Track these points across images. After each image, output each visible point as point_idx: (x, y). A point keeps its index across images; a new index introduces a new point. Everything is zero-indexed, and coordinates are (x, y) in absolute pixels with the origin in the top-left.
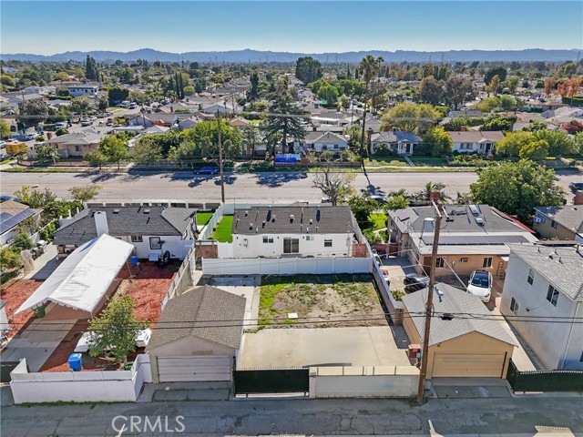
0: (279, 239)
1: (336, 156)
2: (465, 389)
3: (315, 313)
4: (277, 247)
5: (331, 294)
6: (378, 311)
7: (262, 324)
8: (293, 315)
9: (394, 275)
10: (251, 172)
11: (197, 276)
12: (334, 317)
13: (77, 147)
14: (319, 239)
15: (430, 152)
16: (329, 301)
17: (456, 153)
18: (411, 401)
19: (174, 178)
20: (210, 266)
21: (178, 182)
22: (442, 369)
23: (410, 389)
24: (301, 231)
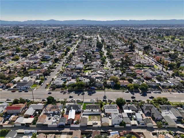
0: (91, 110)
1: (101, 87)
2: (105, 127)
3: (94, 119)
4: (90, 110)
5: (96, 117)
6: (100, 119)
7: (89, 120)
8: (92, 120)
9: (103, 114)
10: (87, 91)
11: (82, 114)
12: (96, 120)
13: (58, 85)
14: (95, 110)
15: (116, 87)
16: (96, 118)
17: (121, 87)
18: (100, 128)
19: (75, 93)
20: (84, 113)
21: (76, 94)
22: (104, 125)
23: (100, 127)
24: (93, 109)
